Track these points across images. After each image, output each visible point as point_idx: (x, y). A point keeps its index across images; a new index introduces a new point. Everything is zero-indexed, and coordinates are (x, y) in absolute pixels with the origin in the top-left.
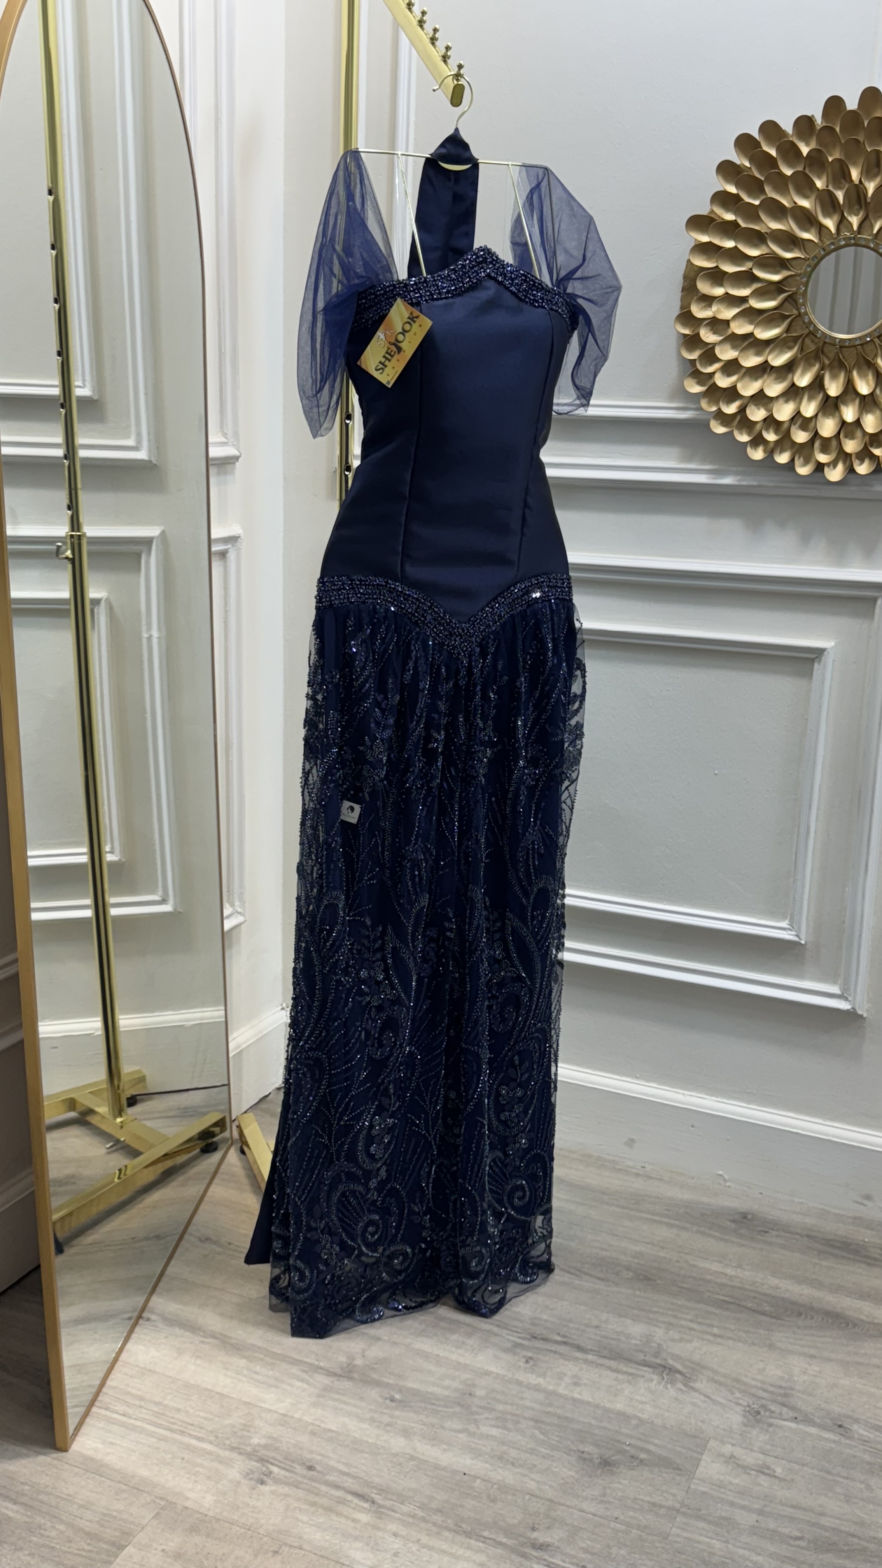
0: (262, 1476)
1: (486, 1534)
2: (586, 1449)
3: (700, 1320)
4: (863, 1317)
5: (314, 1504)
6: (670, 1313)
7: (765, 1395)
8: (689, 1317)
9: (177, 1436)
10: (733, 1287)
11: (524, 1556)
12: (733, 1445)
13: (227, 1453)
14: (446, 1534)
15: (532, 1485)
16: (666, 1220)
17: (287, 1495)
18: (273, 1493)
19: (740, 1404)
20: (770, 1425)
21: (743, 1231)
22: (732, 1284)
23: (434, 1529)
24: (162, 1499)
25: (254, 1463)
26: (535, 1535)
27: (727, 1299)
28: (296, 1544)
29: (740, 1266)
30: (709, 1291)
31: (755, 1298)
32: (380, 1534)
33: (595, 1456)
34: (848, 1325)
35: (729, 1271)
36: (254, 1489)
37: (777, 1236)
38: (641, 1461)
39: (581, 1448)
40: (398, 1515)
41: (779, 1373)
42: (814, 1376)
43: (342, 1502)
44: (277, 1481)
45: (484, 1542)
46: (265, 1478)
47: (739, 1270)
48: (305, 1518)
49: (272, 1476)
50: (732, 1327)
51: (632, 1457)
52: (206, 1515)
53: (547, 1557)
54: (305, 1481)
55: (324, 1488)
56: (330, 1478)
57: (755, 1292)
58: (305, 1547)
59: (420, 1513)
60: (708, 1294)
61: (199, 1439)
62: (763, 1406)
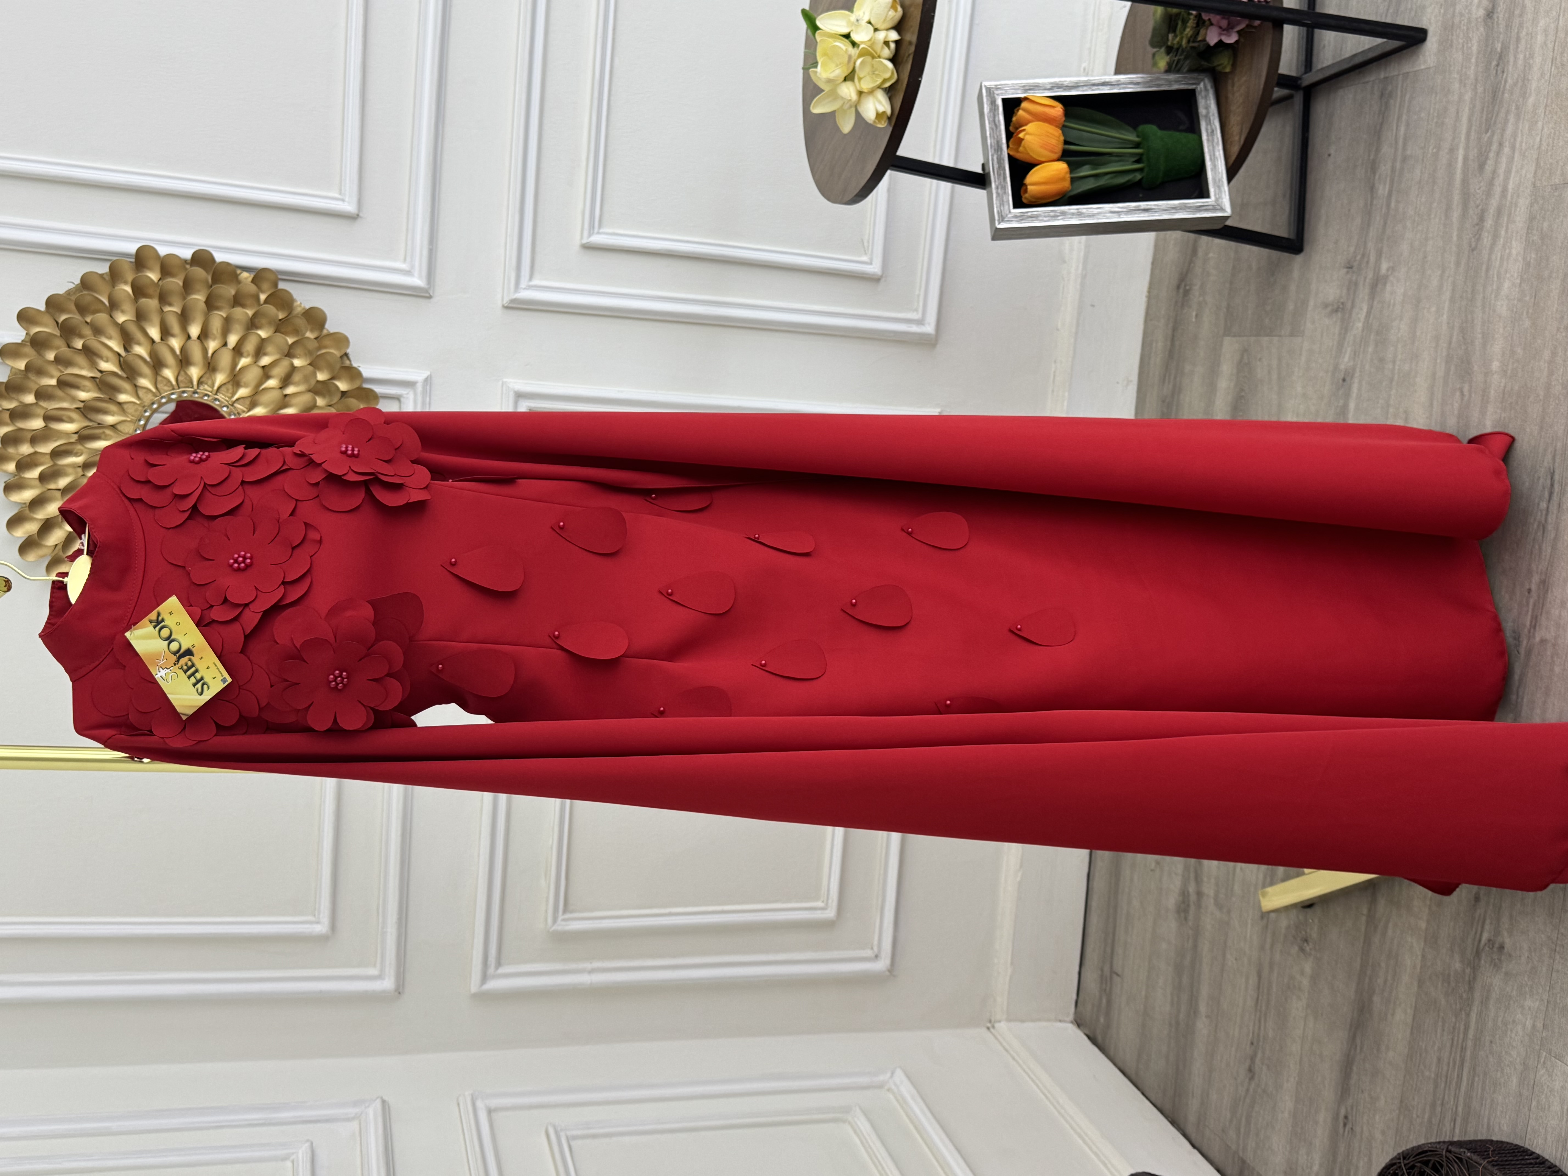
0: (1495, 949)
9: (1468, 1053)
11: (1529, 653)
13: (1477, 993)
25: (1483, 962)
36: (1510, 956)
44: (1497, 932)
46: (1497, 945)
49: (1492, 938)
53: (1526, 630)
61: (1467, 1029)
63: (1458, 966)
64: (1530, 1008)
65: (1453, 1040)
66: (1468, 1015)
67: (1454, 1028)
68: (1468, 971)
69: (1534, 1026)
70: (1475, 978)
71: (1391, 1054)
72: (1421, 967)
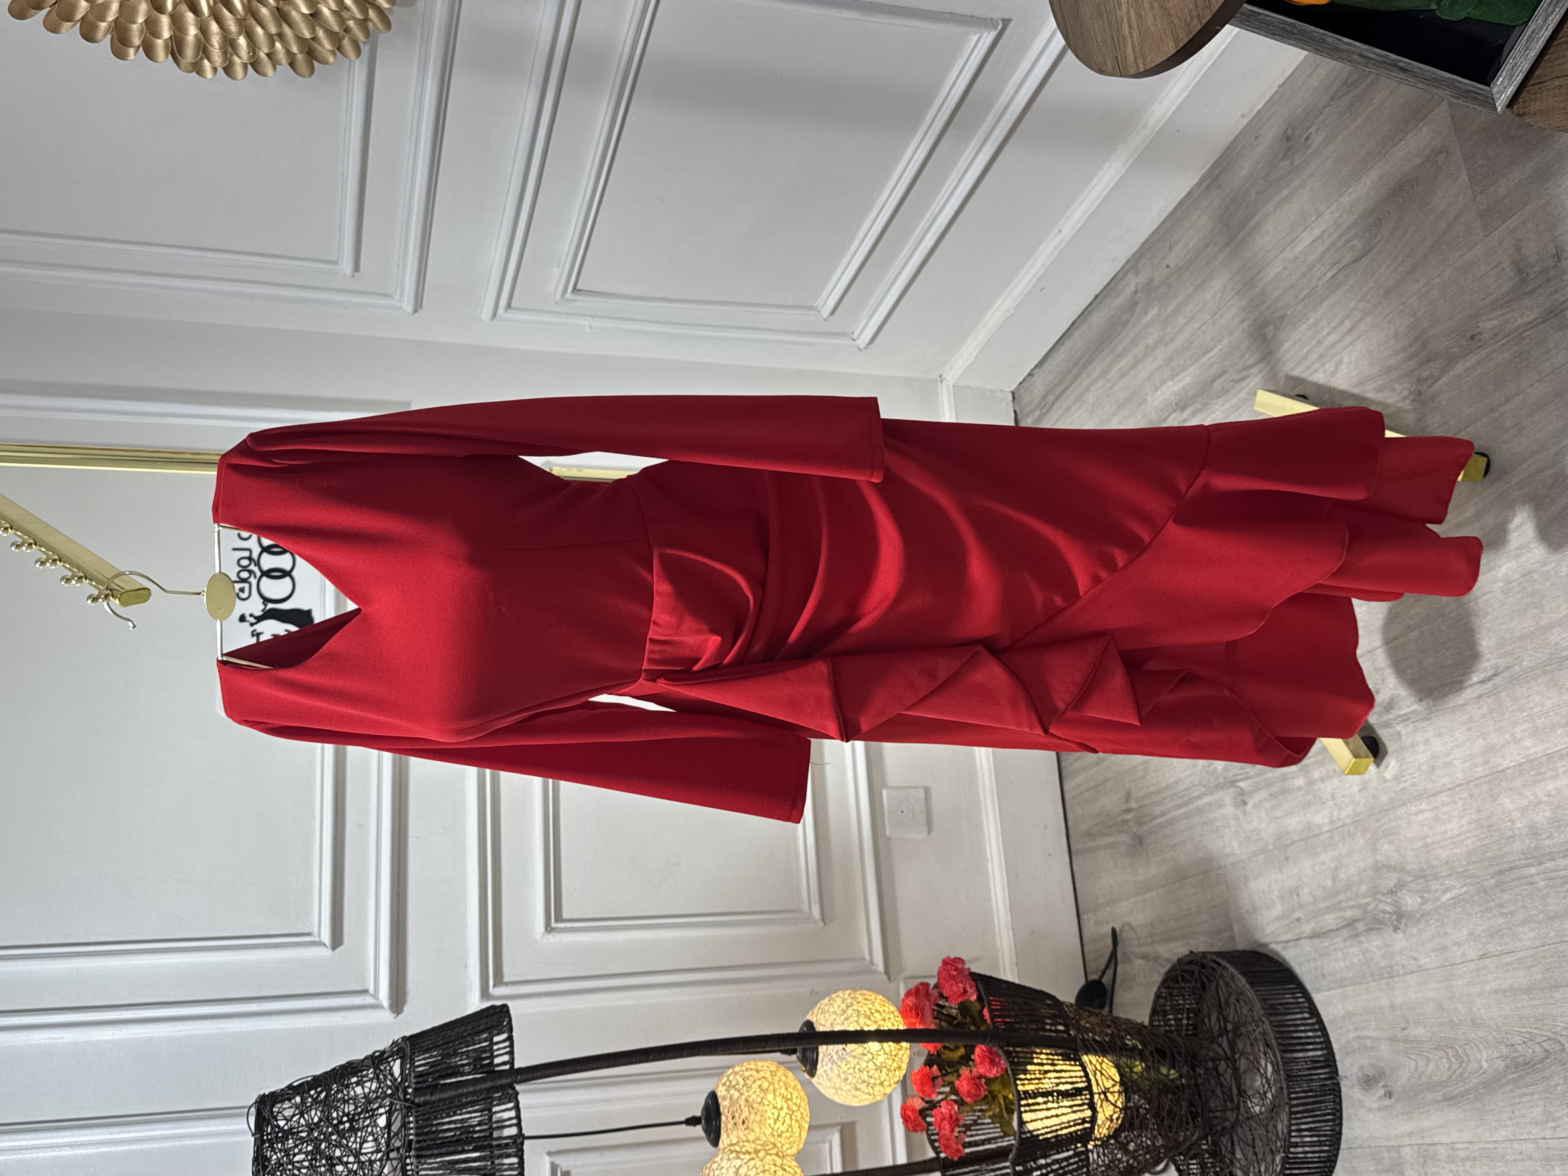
3: (1333, 325)
4: (1417, 161)
6: (1314, 342)
8: (1325, 332)
9: (1191, 806)
10: (1328, 249)
16: (1250, 225)
17: (1261, 802)
18: (1255, 806)
21: (1296, 163)
22: (1325, 246)
24: (1219, 868)
27: (1333, 271)
28: (1289, 841)
29: (1319, 215)
30: (1319, 279)
31: (1346, 243)
32: (1316, 787)
34: (1412, 186)
35: (1317, 232)
36: (1245, 813)
37: (1317, 132)
41: (1406, 322)
42: (1427, 292)
44: (1250, 794)
47: (1321, 220)
48: (1278, 813)
49: (1246, 790)
53: (1398, 713)
54: (1260, 778)
57: (1341, 235)
58: (1295, 838)
60: (1321, 282)
61: (1199, 797)
62: (1419, 380)
70: (1222, 788)
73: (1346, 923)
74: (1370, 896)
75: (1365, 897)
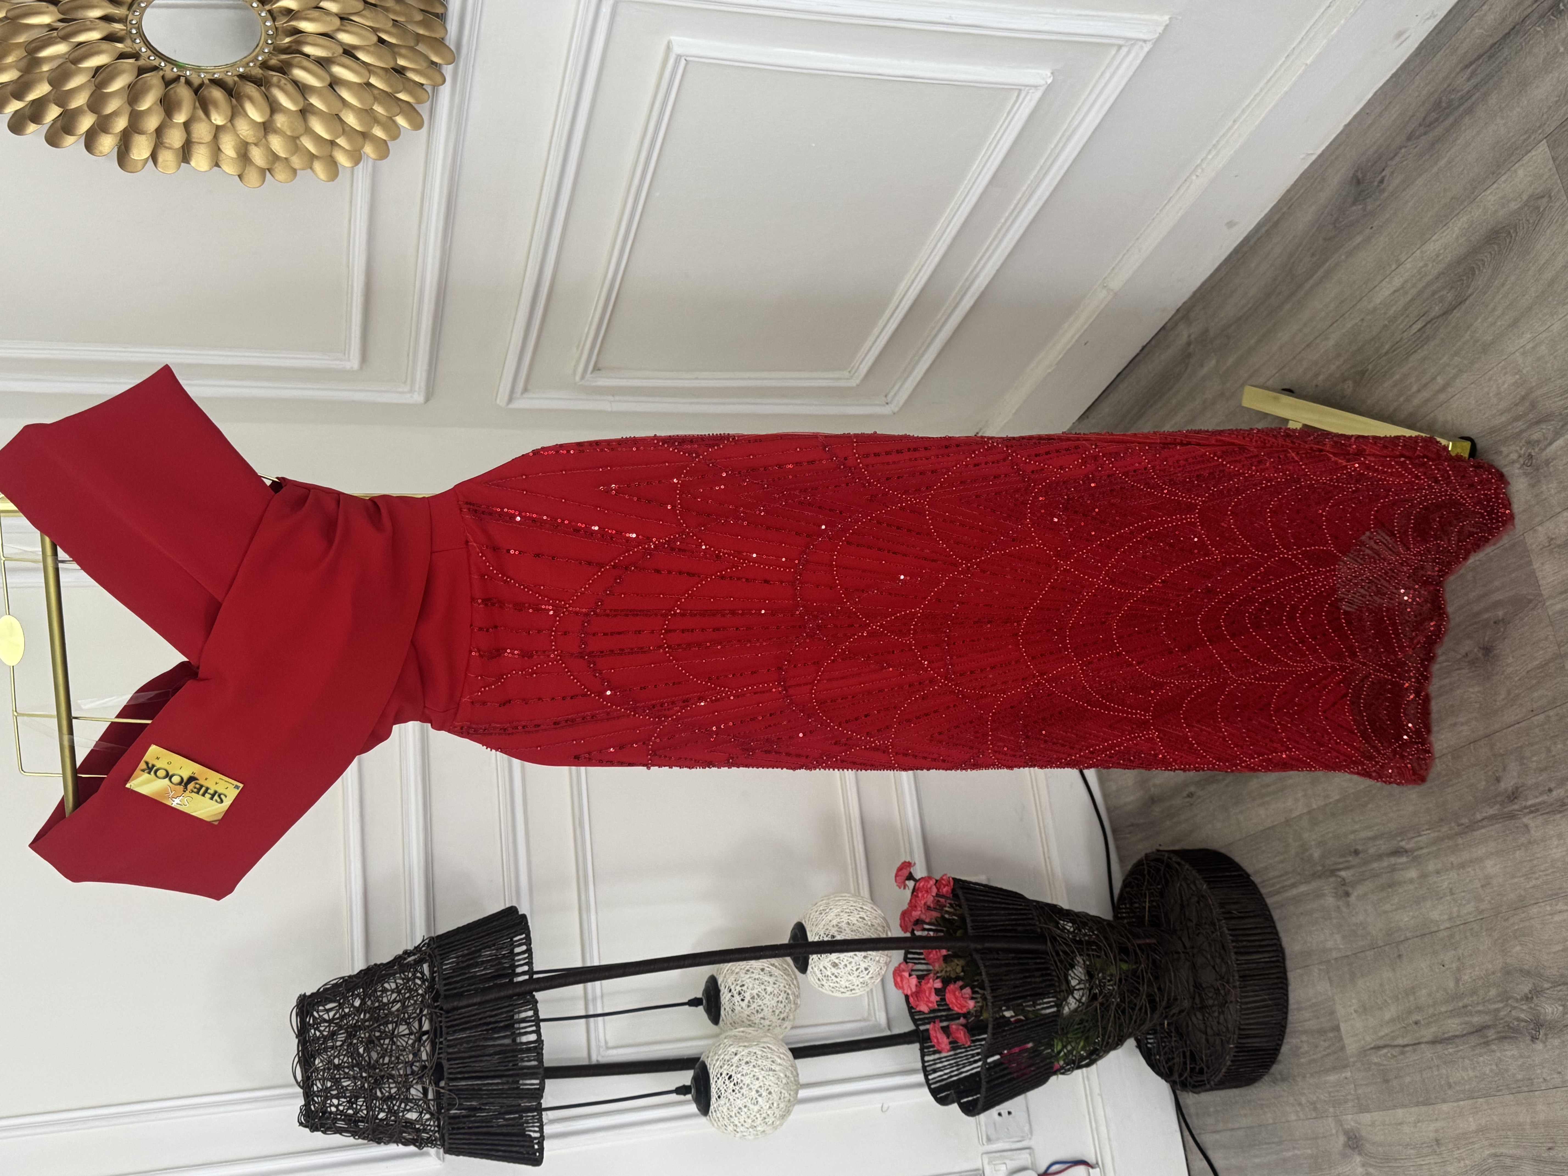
0: (1344, 888)
1: (1479, 816)
2: (1467, 649)
4: (1514, 206)
5: (1383, 888)
7: (1520, 425)
10: (1413, 300)
11: (1512, 816)
12: (1541, 523)
13: (1314, 885)
14: (1460, 841)
15: (1465, 730)
16: (1320, 273)
17: (1366, 894)
18: (1359, 899)
19: (1513, 462)
20: (1547, 462)
21: (1369, 208)
23: (1451, 843)
24: (1321, 963)
25: (1332, 879)
26: (1503, 786)
27: (1419, 325)
28: (1402, 938)
29: (1398, 263)
30: (1404, 332)
31: (1434, 293)
32: (1430, 880)
33: (1476, 650)
34: (1509, 233)
35: (1397, 282)
36: (1348, 905)
37: (1393, 173)
38: (1503, 619)
39: (1463, 651)
40: (1425, 851)
41: (1510, 379)
42: (1534, 348)
43: (1393, 869)
45: (1483, 827)
46: (1346, 888)
47: (1401, 269)
48: (1388, 907)
49: (1346, 882)
50: (1445, 359)
51: (1495, 623)
52: (1347, 956)
53: (1524, 803)
54: (1364, 869)
55: (1375, 865)
56: (1372, 851)
57: (1428, 285)
58: (1409, 935)
59: (1434, 835)
60: (1406, 336)
61: (1294, 885)
62: (1528, 443)
63: (1317, 854)
64: (1336, 940)
65: (1281, 876)
66: (1302, 883)
67: (1287, 873)
68: (1320, 868)
69: (1331, 950)
70: (1320, 877)
71: (1241, 818)
72: (1294, 818)
73: (1475, 1029)
74: (1501, 1001)
75: (1494, 1003)
